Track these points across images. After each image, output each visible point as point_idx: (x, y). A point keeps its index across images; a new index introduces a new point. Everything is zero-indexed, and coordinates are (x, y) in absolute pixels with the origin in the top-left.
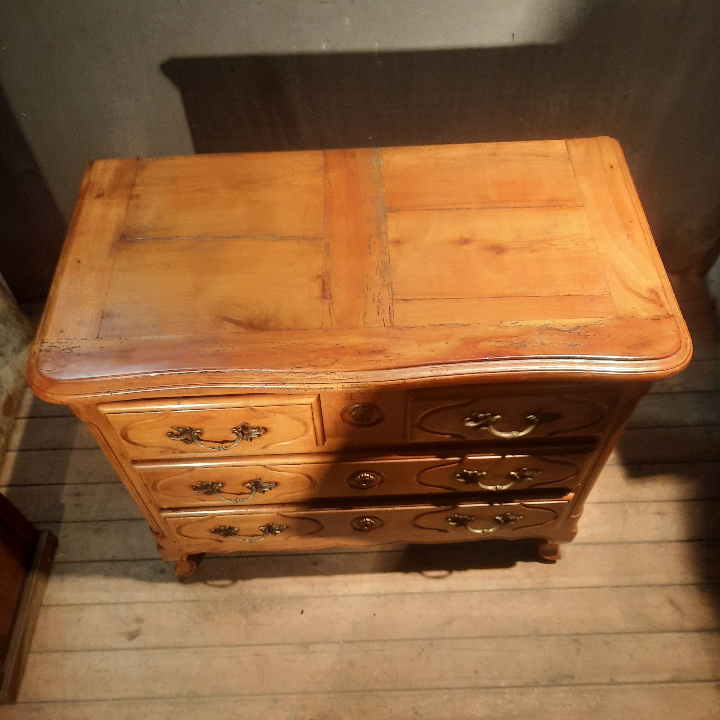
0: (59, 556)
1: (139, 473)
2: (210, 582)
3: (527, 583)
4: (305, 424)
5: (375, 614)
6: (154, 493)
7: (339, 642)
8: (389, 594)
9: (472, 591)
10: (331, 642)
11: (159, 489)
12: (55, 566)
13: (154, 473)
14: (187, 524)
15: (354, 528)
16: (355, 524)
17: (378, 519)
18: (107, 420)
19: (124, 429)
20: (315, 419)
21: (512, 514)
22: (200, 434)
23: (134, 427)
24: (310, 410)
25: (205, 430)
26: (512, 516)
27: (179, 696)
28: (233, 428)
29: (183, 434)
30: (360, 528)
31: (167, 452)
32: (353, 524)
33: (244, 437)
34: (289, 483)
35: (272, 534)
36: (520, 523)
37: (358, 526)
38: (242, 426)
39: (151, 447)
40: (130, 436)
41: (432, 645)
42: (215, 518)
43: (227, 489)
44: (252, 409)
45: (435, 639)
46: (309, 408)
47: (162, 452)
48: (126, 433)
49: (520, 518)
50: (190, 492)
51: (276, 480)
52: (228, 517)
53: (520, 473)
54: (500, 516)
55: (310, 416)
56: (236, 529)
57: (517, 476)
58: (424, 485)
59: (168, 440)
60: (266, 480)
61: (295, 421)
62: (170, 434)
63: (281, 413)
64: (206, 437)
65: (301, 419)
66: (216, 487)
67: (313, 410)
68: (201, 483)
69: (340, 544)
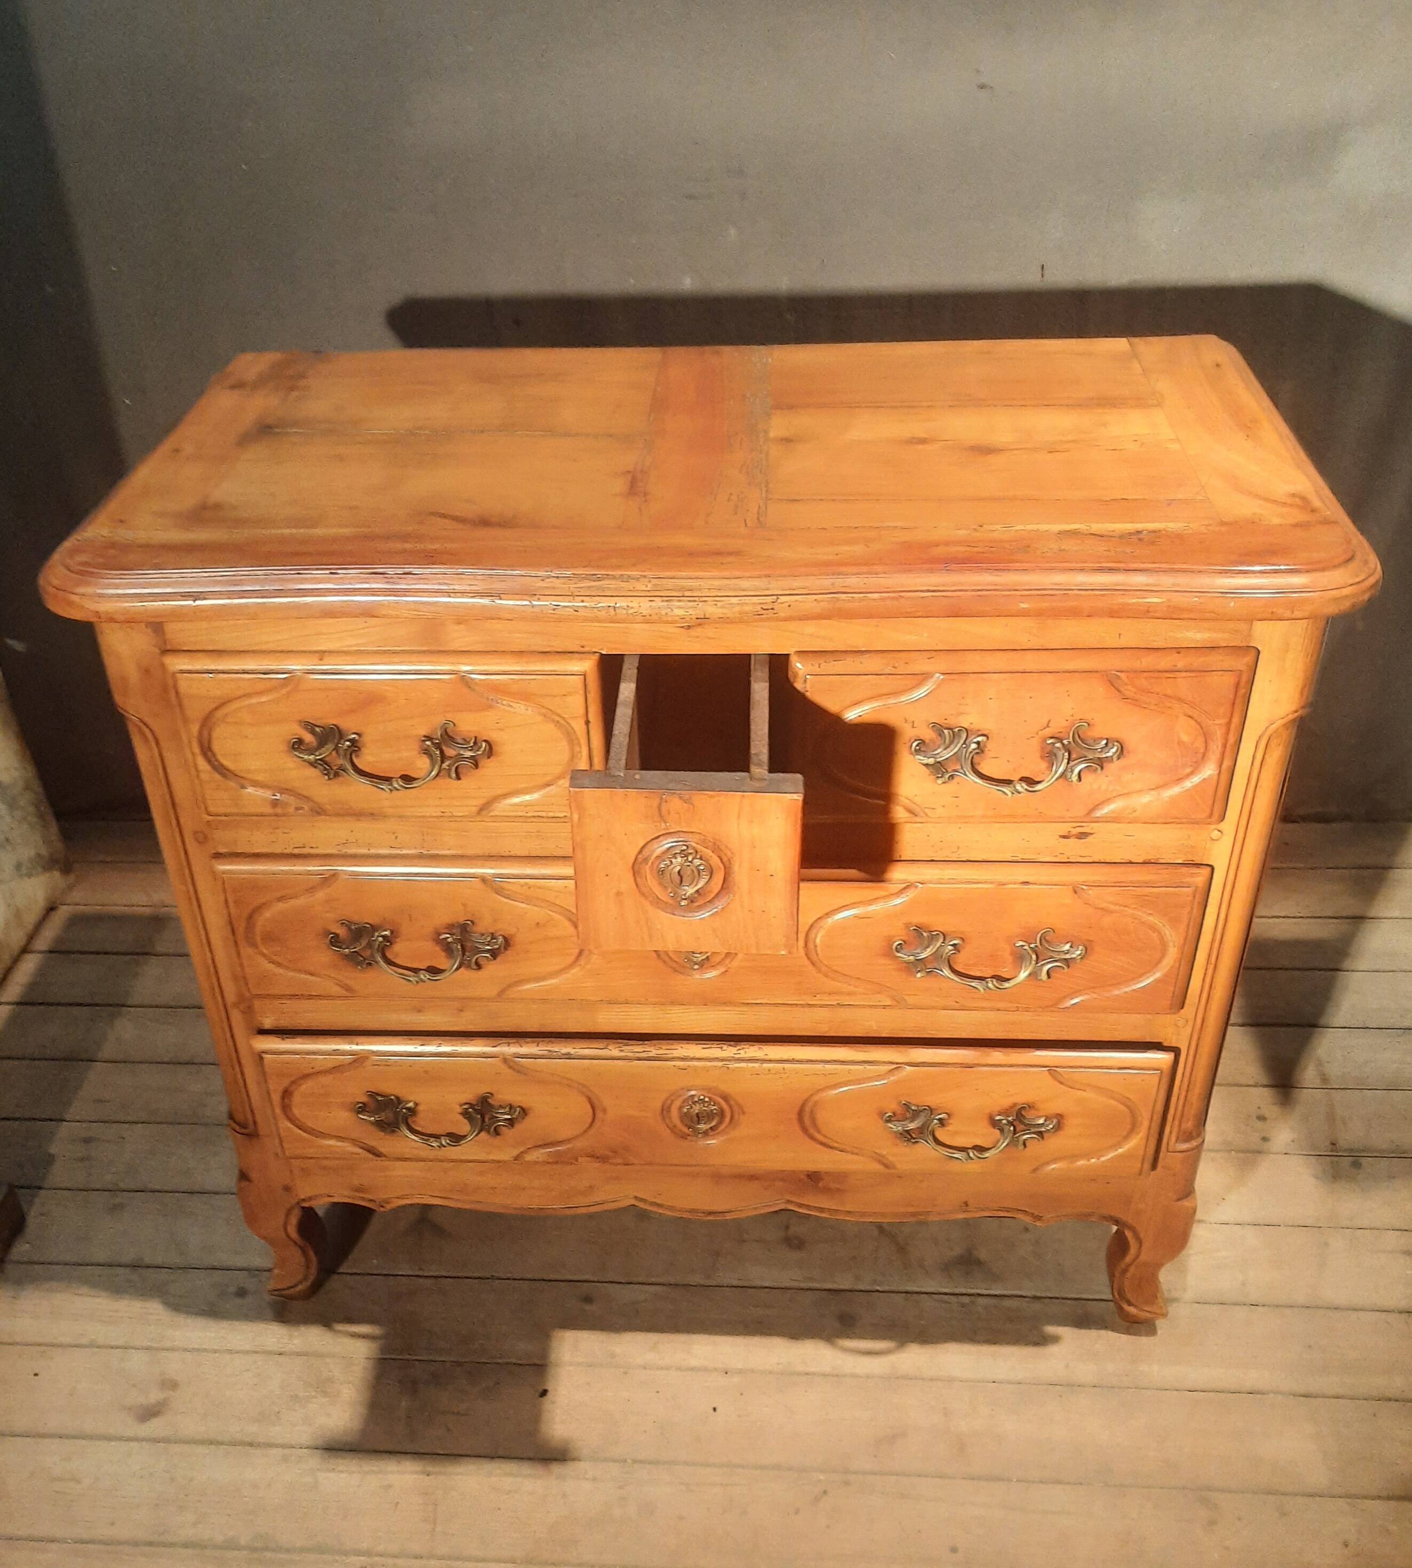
0: (21, 1249)
1: (222, 882)
2: (339, 1327)
3: (1085, 1372)
4: (571, 739)
5: (715, 1409)
6: (247, 951)
7: (624, 1461)
8: (753, 1371)
9: (951, 1380)
10: (605, 1460)
11: (258, 939)
12: (9, 1267)
13: (253, 885)
14: (306, 1077)
15: (673, 1129)
16: (674, 1112)
17: (726, 1098)
18: (177, 693)
19: (207, 722)
20: (591, 725)
21: (1031, 1106)
22: (355, 747)
23: (226, 715)
24: (582, 692)
25: (366, 739)
26: (1033, 1112)
27: (231, 1545)
28: (425, 736)
29: (322, 743)
30: (685, 1130)
31: (286, 804)
32: (669, 1111)
33: (445, 765)
34: (531, 943)
35: (488, 1132)
36: (1054, 1143)
37: (682, 1121)
38: (443, 730)
39: (256, 784)
40: (216, 746)
41: (847, 1483)
42: (368, 1063)
43: (401, 951)
44: (464, 680)
45: (855, 1473)
46: (580, 686)
47: (275, 803)
48: (210, 735)
49: (1051, 1126)
50: (323, 956)
51: (505, 928)
52: (396, 1062)
53: (1038, 944)
54: (1005, 1112)
55: (582, 711)
56: (411, 1105)
57: (1030, 952)
58: (826, 976)
59: (291, 765)
60: (484, 925)
61: (551, 726)
62: (297, 745)
63: (525, 697)
64: (366, 760)
65: (562, 721)
66: (378, 936)
67: (588, 695)
68: (346, 923)
69: (642, 1200)
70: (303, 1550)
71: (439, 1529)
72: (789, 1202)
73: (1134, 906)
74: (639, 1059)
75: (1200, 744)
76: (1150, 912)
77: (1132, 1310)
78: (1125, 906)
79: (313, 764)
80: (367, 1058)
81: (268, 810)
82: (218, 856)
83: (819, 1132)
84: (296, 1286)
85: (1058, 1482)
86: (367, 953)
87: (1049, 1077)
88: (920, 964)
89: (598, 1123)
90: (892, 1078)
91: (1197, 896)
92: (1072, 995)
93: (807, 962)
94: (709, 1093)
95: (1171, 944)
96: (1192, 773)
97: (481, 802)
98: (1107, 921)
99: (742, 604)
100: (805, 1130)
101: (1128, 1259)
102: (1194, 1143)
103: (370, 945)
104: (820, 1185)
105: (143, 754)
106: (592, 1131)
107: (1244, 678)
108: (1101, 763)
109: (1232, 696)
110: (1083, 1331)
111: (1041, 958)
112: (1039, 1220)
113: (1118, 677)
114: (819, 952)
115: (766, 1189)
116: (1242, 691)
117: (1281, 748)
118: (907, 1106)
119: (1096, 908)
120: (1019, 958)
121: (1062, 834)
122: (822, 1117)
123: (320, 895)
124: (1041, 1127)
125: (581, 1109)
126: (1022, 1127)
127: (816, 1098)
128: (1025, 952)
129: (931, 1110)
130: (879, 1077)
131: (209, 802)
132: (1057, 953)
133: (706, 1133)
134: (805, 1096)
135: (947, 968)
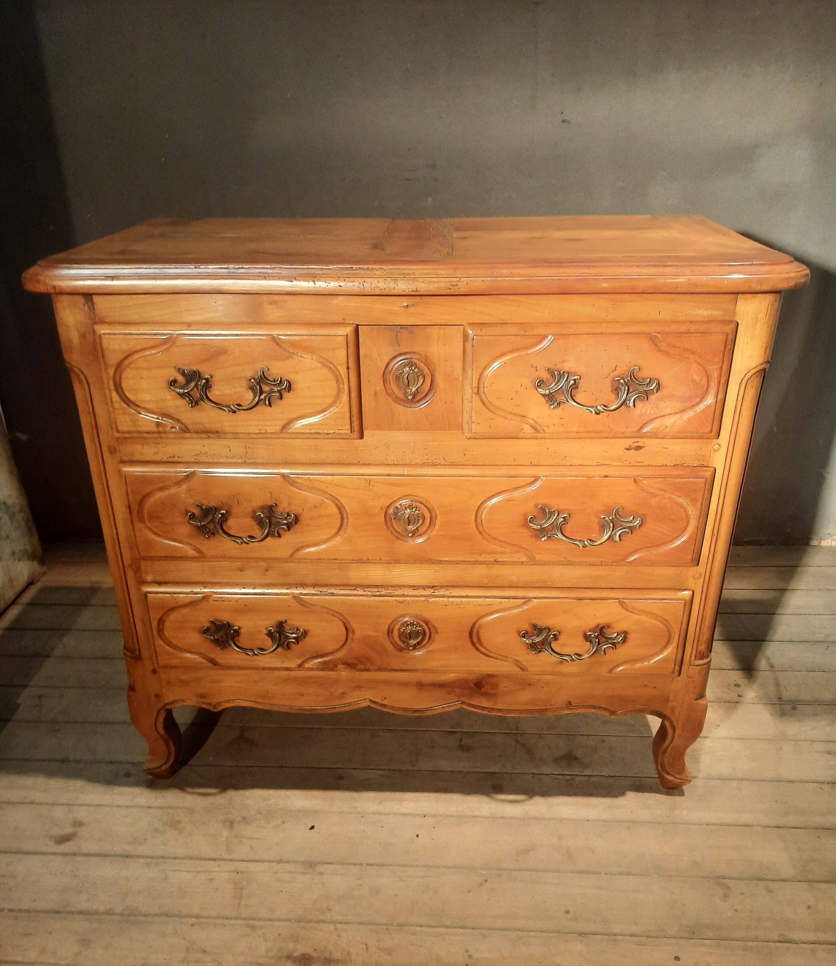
1: (125, 479)
3: (643, 815)
4: (338, 381)
5: (417, 836)
6: (138, 525)
7: (361, 865)
8: (440, 815)
9: (561, 820)
10: (349, 864)
11: (146, 517)
13: (144, 480)
14: (173, 609)
15: (394, 644)
16: (396, 633)
17: (427, 623)
18: (102, 349)
19: (119, 367)
20: (350, 370)
21: (609, 626)
22: (208, 385)
23: (130, 363)
24: (345, 347)
25: (215, 379)
26: (610, 630)
27: (109, 913)
28: (251, 377)
29: (188, 382)
30: (402, 645)
31: (164, 426)
32: (392, 632)
33: (262, 397)
34: (311, 519)
35: (283, 647)
36: (623, 651)
37: (400, 638)
38: (261, 372)
39: (147, 410)
40: (124, 385)
41: (500, 876)
42: (211, 599)
43: (232, 524)
44: (275, 340)
45: (505, 870)
46: (344, 342)
47: (158, 424)
48: (120, 378)
49: (621, 639)
50: (184, 529)
51: (295, 509)
52: (228, 598)
53: (614, 517)
54: (593, 630)
55: (345, 360)
56: (237, 628)
57: (609, 522)
58: (488, 541)
59: (169, 397)
60: (283, 507)
61: (326, 370)
62: (173, 383)
63: (310, 350)
64: (215, 393)
65: (332, 367)
66: (219, 514)
67: (349, 350)
68: (200, 507)
69: (375, 702)
70: (156, 915)
71: (243, 902)
72: (463, 703)
73: (670, 491)
74: (375, 596)
75: (704, 382)
76: (679, 495)
77: (669, 777)
78: (665, 491)
79: (182, 395)
80: (210, 596)
81: (155, 429)
82: (123, 462)
83: (482, 645)
84: (161, 766)
85: (629, 874)
86: (211, 526)
87: (619, 605)
88: (542, 531)
89: (349, 642)
90: (526, 607)
91: (707, 485)
92: (632, 553)
93: (477, 532)
94: (416, 619)
95: (692, 517)
96: (700, 402)
97: (282, 423)
98: (654, 501)
99: (439, 282)
100: (473, 644)
101: (666, 743)
102: (706, 661)
103: (213, 520)
104: (483, 690)
105: (80, 395)
106: (346, 647)
107: (730, 338)
108: (647, 394)
109: (722, 349)
110: (640, 794)
111: (615, 527)
112: (614, 714)
113: (657, 337)
114: (484, 524)
115: (450, 693)
116: (729, 347)
117: (753, 390)
118: (535, 627)
119: (648, 493)
120: (602, 528)
121: (626, 447)
122: (485, 636)
123: (184, 487)
124: (614, 640)
125: (339, 630)
126: (604, 640)
127: (481, 622)
128: (605, 523)
129: (549, 629)
130: (518, 606)
131: (118, 424)
132: (625, 523)
133: (415, 647)
134: (474, 620)
135: (560, 533)
